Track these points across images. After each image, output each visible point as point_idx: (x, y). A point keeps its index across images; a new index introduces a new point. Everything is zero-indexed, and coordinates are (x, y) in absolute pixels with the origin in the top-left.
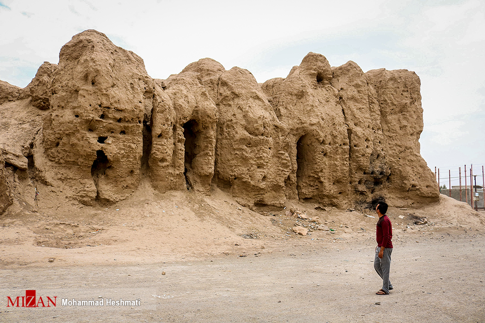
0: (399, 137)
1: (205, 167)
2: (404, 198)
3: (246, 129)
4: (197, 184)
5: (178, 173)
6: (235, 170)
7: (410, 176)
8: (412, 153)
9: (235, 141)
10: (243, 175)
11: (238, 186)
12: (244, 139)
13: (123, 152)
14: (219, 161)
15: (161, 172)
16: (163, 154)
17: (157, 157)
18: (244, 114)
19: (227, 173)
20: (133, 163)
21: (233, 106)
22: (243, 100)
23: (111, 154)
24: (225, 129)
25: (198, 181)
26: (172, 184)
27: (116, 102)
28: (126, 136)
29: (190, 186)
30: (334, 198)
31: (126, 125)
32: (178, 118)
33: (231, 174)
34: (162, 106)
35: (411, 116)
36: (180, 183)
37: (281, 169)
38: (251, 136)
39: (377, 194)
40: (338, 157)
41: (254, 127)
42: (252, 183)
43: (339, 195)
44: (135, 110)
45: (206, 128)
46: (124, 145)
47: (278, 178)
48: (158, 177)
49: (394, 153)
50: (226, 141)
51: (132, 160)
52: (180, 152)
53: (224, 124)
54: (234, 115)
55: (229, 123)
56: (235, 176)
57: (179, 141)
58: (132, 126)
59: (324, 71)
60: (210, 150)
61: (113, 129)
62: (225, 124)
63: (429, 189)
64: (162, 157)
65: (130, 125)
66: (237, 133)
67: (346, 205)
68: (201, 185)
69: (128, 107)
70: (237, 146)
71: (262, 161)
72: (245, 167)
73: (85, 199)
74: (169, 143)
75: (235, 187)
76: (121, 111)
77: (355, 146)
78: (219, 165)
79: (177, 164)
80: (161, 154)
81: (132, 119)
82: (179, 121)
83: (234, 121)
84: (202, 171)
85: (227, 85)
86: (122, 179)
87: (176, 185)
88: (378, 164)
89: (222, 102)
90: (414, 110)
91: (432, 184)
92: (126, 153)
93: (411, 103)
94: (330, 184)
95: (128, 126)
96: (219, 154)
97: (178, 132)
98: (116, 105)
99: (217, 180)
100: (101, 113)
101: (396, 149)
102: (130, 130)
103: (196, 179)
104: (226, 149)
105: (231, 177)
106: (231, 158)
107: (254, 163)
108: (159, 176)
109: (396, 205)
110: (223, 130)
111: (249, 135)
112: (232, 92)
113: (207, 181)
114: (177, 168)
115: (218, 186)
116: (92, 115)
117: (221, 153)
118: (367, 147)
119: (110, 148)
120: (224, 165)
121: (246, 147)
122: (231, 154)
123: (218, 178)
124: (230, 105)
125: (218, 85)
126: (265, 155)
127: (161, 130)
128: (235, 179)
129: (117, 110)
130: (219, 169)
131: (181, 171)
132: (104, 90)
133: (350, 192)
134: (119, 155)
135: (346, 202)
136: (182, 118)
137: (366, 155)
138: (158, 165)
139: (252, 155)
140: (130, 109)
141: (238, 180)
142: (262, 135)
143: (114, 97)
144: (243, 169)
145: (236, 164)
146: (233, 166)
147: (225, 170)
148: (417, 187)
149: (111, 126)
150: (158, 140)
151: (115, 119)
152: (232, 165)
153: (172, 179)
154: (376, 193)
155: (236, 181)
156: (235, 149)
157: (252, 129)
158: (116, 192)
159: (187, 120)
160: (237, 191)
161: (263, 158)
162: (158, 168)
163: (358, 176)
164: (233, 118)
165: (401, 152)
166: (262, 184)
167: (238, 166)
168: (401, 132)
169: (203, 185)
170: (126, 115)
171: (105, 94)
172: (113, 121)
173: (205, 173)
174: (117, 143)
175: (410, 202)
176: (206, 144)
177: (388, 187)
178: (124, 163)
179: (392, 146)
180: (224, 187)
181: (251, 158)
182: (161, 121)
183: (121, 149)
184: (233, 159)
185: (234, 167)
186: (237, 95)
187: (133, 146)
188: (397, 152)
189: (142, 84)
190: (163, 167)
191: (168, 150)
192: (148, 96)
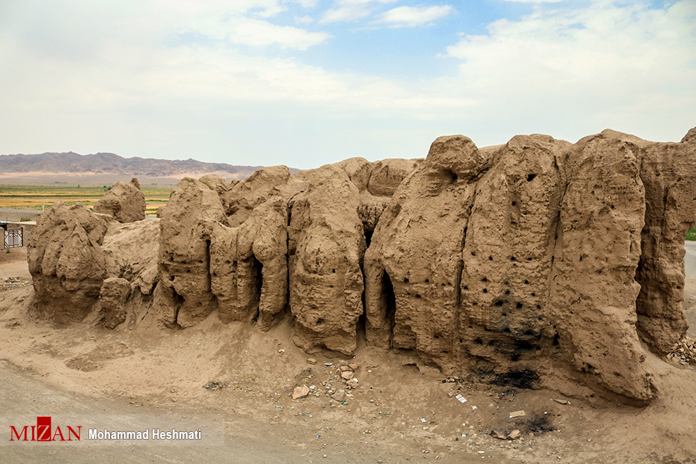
0: (575, 274)
2: (578, 382)
3: (304, 264)
5: (239, 306)
7: (584, 347)
8: (592, 308)
12: (299, 276)
13: (186, 288)
15: (222, 305)
17: (215, 292)
20: (198, 297)
22: (312, 228)
23: (178, 290)
26: (236, 316)
27: (176, 249)
28: (191, 276)
30: (435, 356)
32: (238, 255)
35: (598, 236)
37: (346, 311)
38: (304, 273)
39: (521, 365)
40: (438, 301)
42: (305, 325)
43: (442, 354)
46: (187, 283)
47: (342, 322)
48: (222, 310)
49: (561, 301)
54: (302, 246)
57: (239, 277)
59: (455, 165)
61: (178, 270)
63: (619, 379)
67: (452, 371)
69: (184, 252)
71: (314, 303)
73: (167, 323)
76: (181, 255)
77: (466, 288)
79: (238, 298)
86: (192, 310)
87: (239, 317)
88: (518, 318)
90: (607, 224)
91: (625, 372)
92: (189, 289)
93: (601, 212)
94: (427, 337)
98: (176, 252)
100: (169, 258)
101: (565, 294)
107: (306, 303)
108: (222, 308)
109: (561, 390)
114: (239, 301)
116: (163, 260)
118: (485, 291)
121: (300, 284)
126: (317, 295)
129: (178, 255)
133: (458, 354)
134: (184, 291)
135: (452, 366)
137: (479, 304)
138: (219, 300)
139: (304, 295)
140: (185, 254)
142: (315, 272)
143: (174, 245)
144: (298, 308)
148: (596, 371)
149: (176, 268)
150: (214, 278)
151: (178, 262)
153: (235, 311)
154: (521, 362)
158: (187, 320)
161: (315, 299)
162: (220, 302)
163: (471, 333)
165: (574, 302)
166: (316, 327)
168: (581, 266)
175: (586, 391)
177: (553, 356)
178: (190, 297)
179: (560, 288)
181: (303, 298)
183: (184, 286)
186: (311, 221)
187: (193, 283)
188: (567, 301)
189: (200, 229)
190: (224, 301)
191: (223, 287)
192: (207, 238)
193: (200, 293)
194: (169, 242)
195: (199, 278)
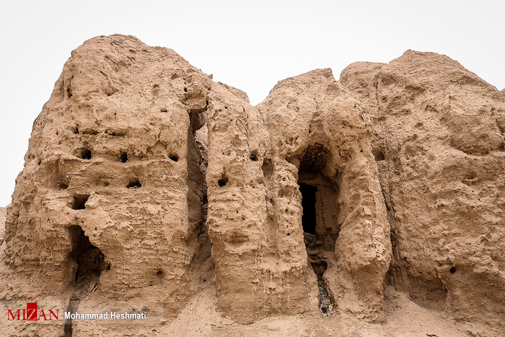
1: (359, 247)
3: (454, 144)
4: (347, 295)
5: (288, 269)
6: (446, 247)
9: (432, 178)
10: (471, 258)
11: (465, 289)
12: (454, 167)
13: (125, 224)
14: (404, 234)
15: (237, 270)
16: (232, 223)
17: (218, 230)
18: (441, 115)
19: (428, 258)
20: (157, 251)
21: (413, 111)
22: (435, 92)
23: (95, 232)
24: (403, 159)
25: (349, 285)
26: (274, 298)
27: (108, 118)
28: (139, 191)
29: (328, 302)
31: (137, 163)
32: (274, 144)
33: (439, 259)
34: (225, 117)
36: (295, 295)
38: (472, 157)
41: (472, 134)
44: (151, 127)
45: (348, 155)
46: (130, 209)
48: (230, 284)
50: (411, 183)
51: (151, 242)
52: (285, 216)
53: (399, 149)
54: (419, 125)
55: (411, 144)
56: (449, 262)
57: (283, 192)
58: (149, 165)
60: (366, 204)
61: (105, 177)
62: (403, 149)
64: (231, 229)
65: (145, 163)
66: (432, 158)
68: (356, 297)
69: (137, 124)
70: (439, 187)
72: (473, 236)
74: (249, 196)
75: (458, 292)
76: (122, 134)
78: (405, 243)
79: (282, 248)
80: (228, 222)
81: (149, 149)
82: (277, 148)
83: (421, 135)
84: (352, 260)
85: (395, 81)
86: (132, 292)
87: (284, 302)
89: (389, 111)
92: (136, 226)
95: (141, 167)
96: (401, 217)
97: (280, 173)
98: (108, 125)
99: (407, 282)
100: (79, 145)
102: (146, 175)
103: (344, 282)
104: (414, 203)
105: (438, 268)
106: (429, 220)
108: (231, 279)
110: (400, 164)
111: (465, 155)
112: (408, 87)
113: (370, 282)
114: (284, 256)
115: (413, 298)
116: (56, 153)
117: (404, 215)
119: (94, 217)
120: (416, 240)
121: (462, 185)
122: (429, 210)
123: (410, 276)
124: (408, 112)
125: (376, 85)
127: (221, 167)
128: (453, 270)
129: (114, 134)
130: (405, 254)
131: (293, 264)
132: (81, 98)
134: (114, 232)
136: (283, 141)
138: (227, 253)
140: (141, 127)
141: (463, 274)
143: (103, 109)
144: (468, 241)
145: (446, 232)
146: (438, 239)
147: (421, 252)
149: (102, 170)
150: (220, 191)
151: (109, 154)
152: (437, 236)
153: (272, 285)
155: (456, 276)
156: (435, 197)
157: (469, 140)
159: (297, 144)
160: (466, 305)
162: (229, 261)
164: (417, 131)
167: (455, 235)
169: (361, 294)
170: (133, 141)
171: (83, 105)
172: (107, 158)
173: (360, 262)
174: (113, 207)
176: (353, 193)
178: (134, 252)
180: (428, 299)
182: (223, 147)
183: (121, 218)
184: (436, 222)
185: (443, 240)
186: (417, 89)
187: (152, 209)
189: (179, 84)
190: (242, 257)
191: (246, 212)
192: (194, 104)
193: (169, 238)
194: (90, 102)
195: (171, 194)
